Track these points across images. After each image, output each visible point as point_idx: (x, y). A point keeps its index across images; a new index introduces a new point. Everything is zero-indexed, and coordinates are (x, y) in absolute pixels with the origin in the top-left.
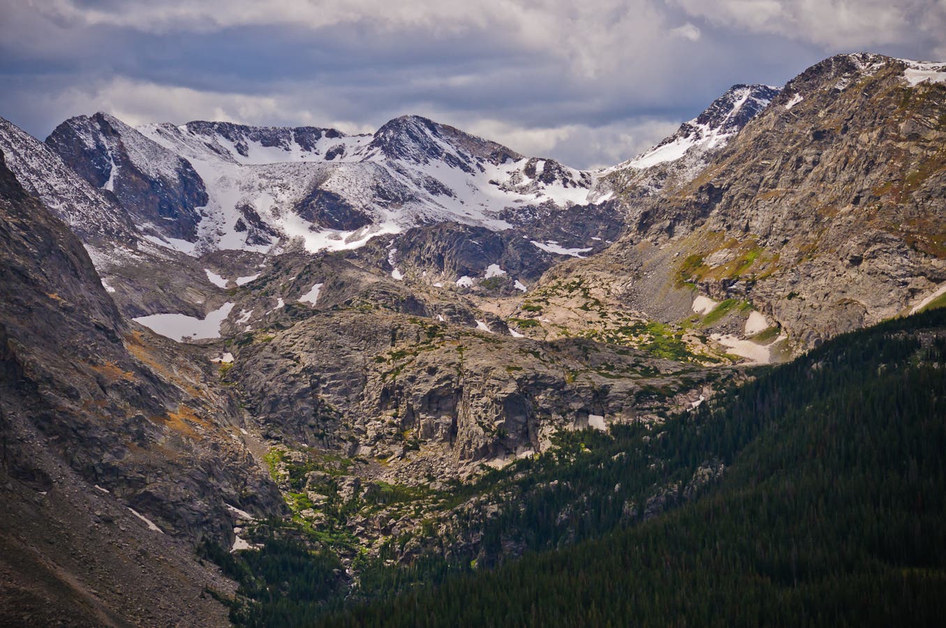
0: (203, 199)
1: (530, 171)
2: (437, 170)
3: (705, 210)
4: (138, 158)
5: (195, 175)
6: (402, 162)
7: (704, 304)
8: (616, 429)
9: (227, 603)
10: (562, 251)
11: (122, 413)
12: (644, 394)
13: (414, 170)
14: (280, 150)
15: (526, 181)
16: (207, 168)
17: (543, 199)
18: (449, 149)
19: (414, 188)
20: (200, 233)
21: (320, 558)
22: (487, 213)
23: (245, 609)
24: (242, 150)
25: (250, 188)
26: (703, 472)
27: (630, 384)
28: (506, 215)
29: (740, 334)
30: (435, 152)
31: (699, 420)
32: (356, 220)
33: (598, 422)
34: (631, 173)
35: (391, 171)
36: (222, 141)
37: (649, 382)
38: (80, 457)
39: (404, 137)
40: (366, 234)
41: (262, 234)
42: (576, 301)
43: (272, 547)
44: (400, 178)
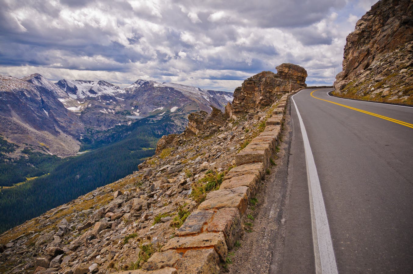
0: (77, 90)
1: (116, 87)
2: (105, 87)
3: (133, 97)
4: (69, 85)
5: (76, 87)
6: (101, 86)
7: (133, 108)
8: (121, 125)
9: (80, 145)
10: (119, 99)
11: (68, 124)
12: (125, 121)
13: (102, 87)
14: (87, 83)
15: (115, 89)
16: (78, 86)
17: (117, 91)
18: (107, 84)
19: (102, 89)
20: (77, 94)
21: (90, 139)
22: (111, 93)
23: (82, 146)
24: (82, 83)
25: (83, 89)
26: (129, 133)
27: (123, 120)
28: (113, 93)
29: (136, 112)
30: (105, 85)
31: (129, 126)
32: (95, 93)
33: (120, 124)
34: (127, 88)
35: (100, 87)
36: (79, 82)
37: (125, 120)
38: (63, 130)
39: (101, 83)
40: (97, 95)
41: (84, 94)
42: (119, 107)
43: (85, 138)
44: (101, 88)
